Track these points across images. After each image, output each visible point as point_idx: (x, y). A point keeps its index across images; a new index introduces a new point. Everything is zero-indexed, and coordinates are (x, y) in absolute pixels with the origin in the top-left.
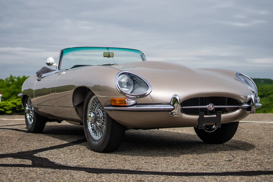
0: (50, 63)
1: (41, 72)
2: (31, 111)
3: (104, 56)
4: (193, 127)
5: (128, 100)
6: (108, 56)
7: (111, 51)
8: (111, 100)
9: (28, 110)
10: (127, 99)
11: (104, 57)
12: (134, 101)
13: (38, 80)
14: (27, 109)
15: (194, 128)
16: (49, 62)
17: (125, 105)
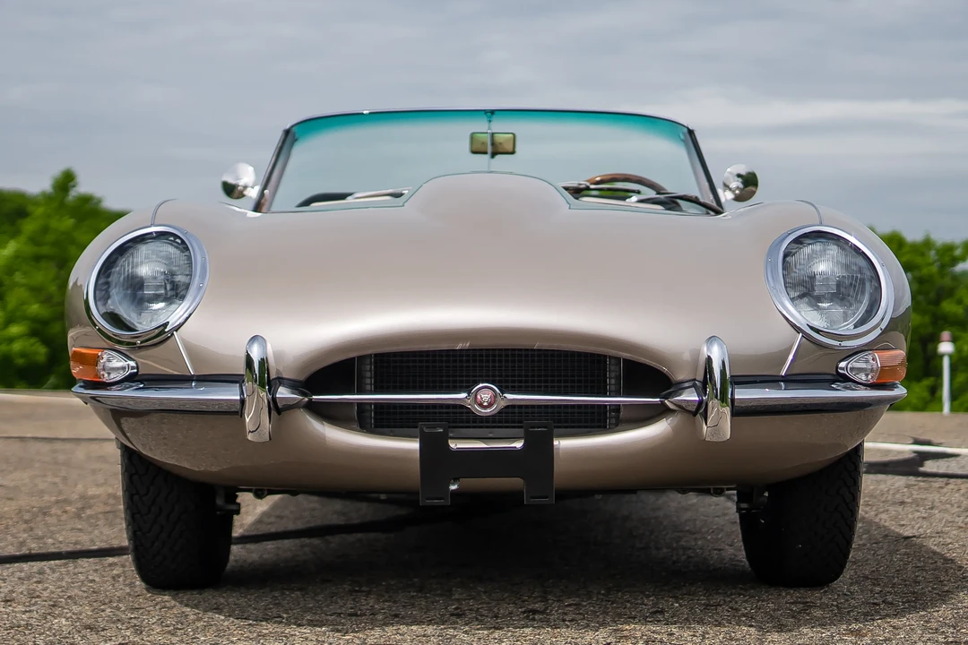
3: (474, 149)
6: (491, 149)
7: (501, 127)
10: (105, 352)
11: (474, 152)
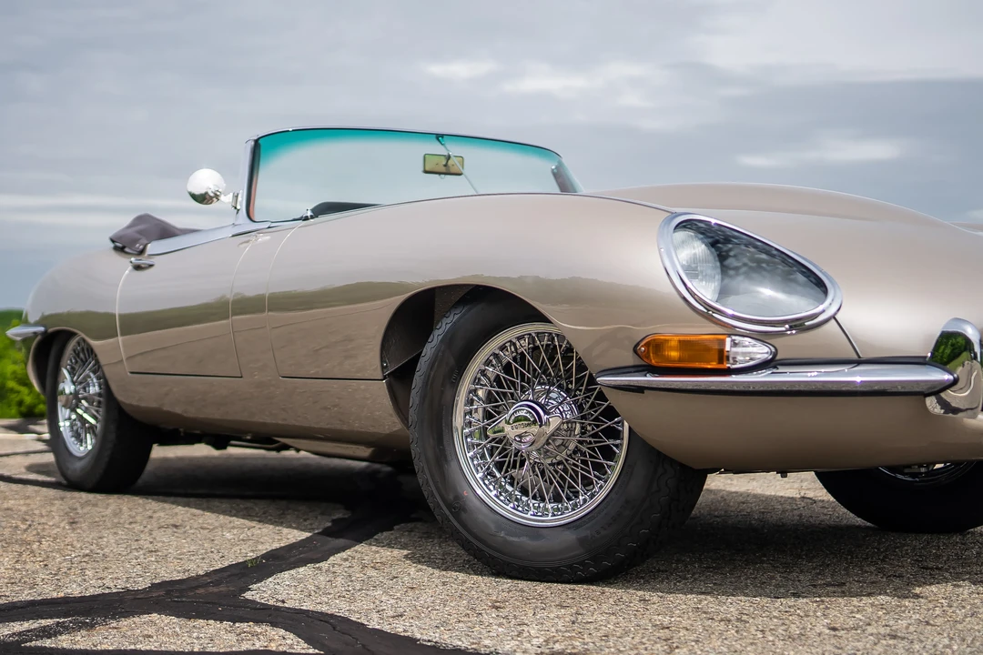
0: (206, 193)
1: (139, 236)
2: (85, 398)
3: (427, 169)
4: (813, 473)
5: (735, 344)
6: (443, 170)
8: (647, 345)
9: (71, 393)
10: (734, 337)
11: (426, 172)
12: (766, 350)
13: (138, 268)
14: (67, 391)
15: (817, 474)
16: (203, 192)
17: (720, 366)
